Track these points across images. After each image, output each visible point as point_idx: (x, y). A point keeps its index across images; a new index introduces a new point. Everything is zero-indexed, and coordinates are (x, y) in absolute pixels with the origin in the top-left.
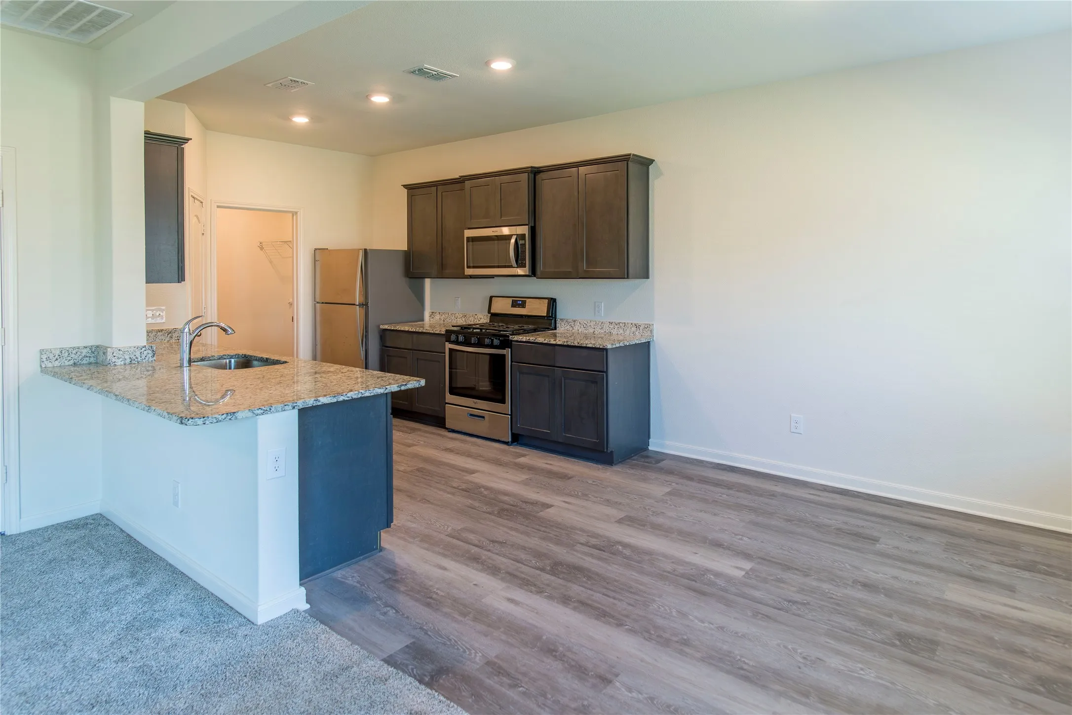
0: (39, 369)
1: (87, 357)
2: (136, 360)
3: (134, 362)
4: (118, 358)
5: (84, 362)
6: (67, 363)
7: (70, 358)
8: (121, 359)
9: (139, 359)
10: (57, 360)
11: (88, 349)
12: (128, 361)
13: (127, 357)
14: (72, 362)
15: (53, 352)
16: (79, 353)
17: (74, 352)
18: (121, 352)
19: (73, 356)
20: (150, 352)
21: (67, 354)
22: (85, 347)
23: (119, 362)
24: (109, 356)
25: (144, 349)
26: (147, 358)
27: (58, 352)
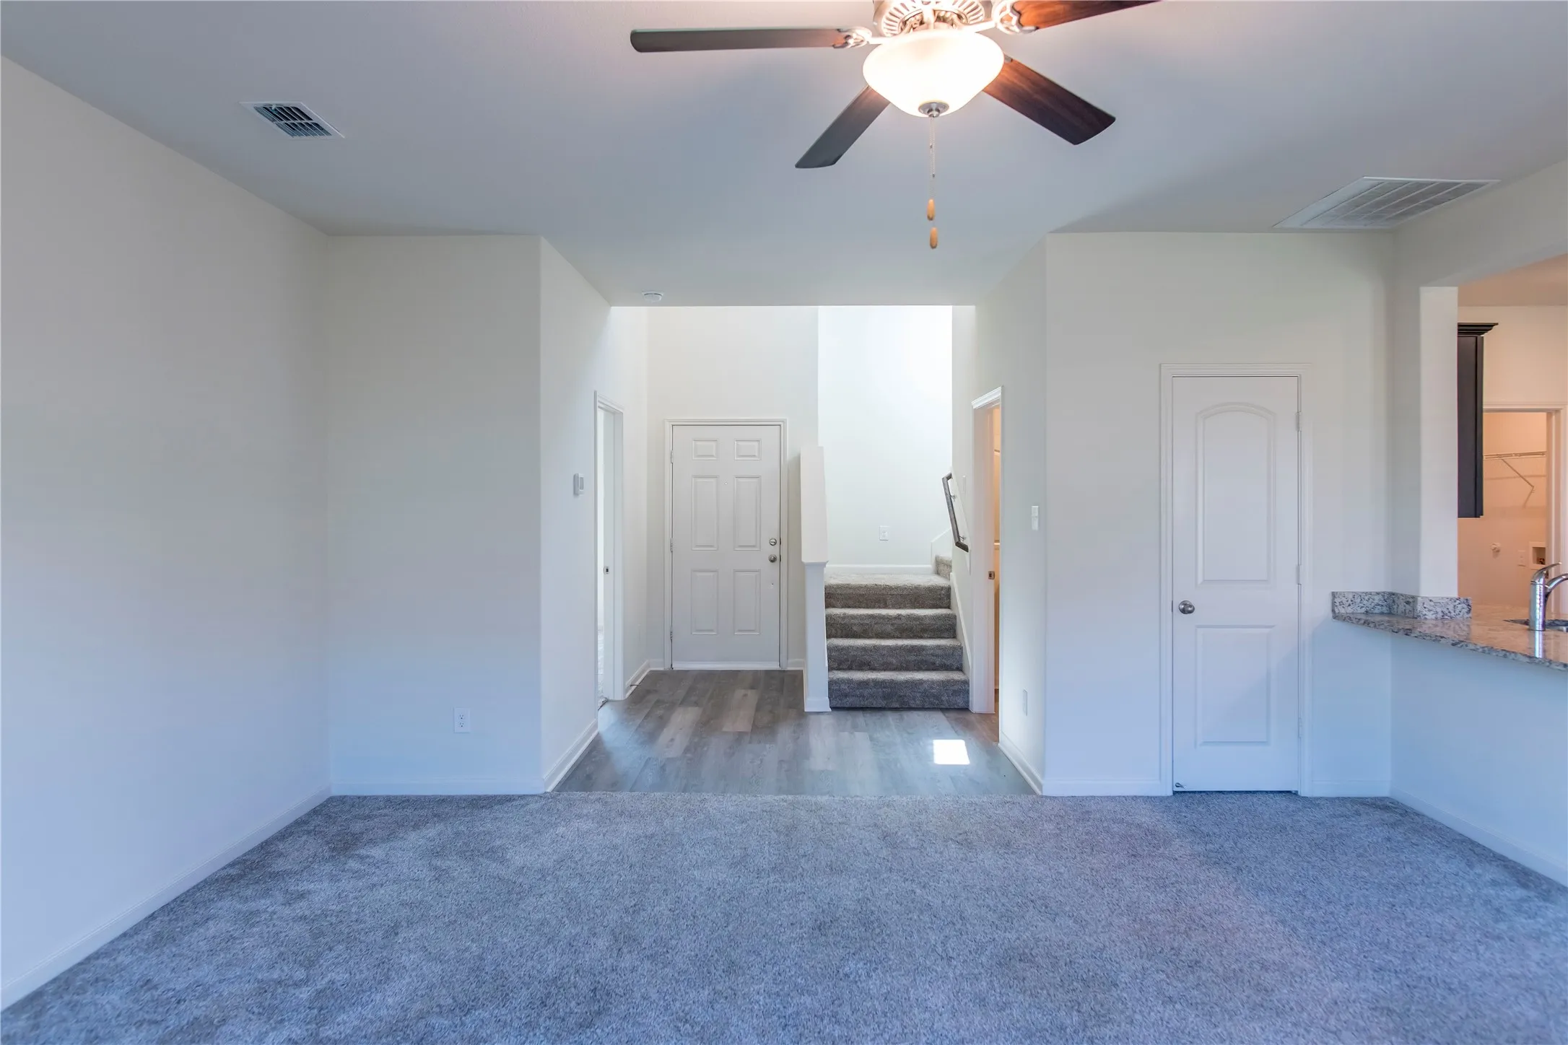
0: (1331, 615)
1: (1379, 605)
2: (1449, 614)
3: (1447, 617)
4: (1430, 611)
5: (1376, 611)
6: (1360, 611)
7: (1361, 605)
8: (1432, 612)
9: (1453, 614)
10: (1349, 605)
11: (1380, 596)
12: (1440, 615)
13: (1439, 610)
14: (1363, 610)
15: (1346, 595)
16: (1371, 600)
17: (1366, 598)
18: (1432, 603)
19: (1365, 602)
20: (1465, 606)
21: (1359, 600)
22: (1378, 594)
23: (1430, 616)
24: (1419, 607)
25: (1458, 602)
26: (1461, 614)
27: (1350, 597)
